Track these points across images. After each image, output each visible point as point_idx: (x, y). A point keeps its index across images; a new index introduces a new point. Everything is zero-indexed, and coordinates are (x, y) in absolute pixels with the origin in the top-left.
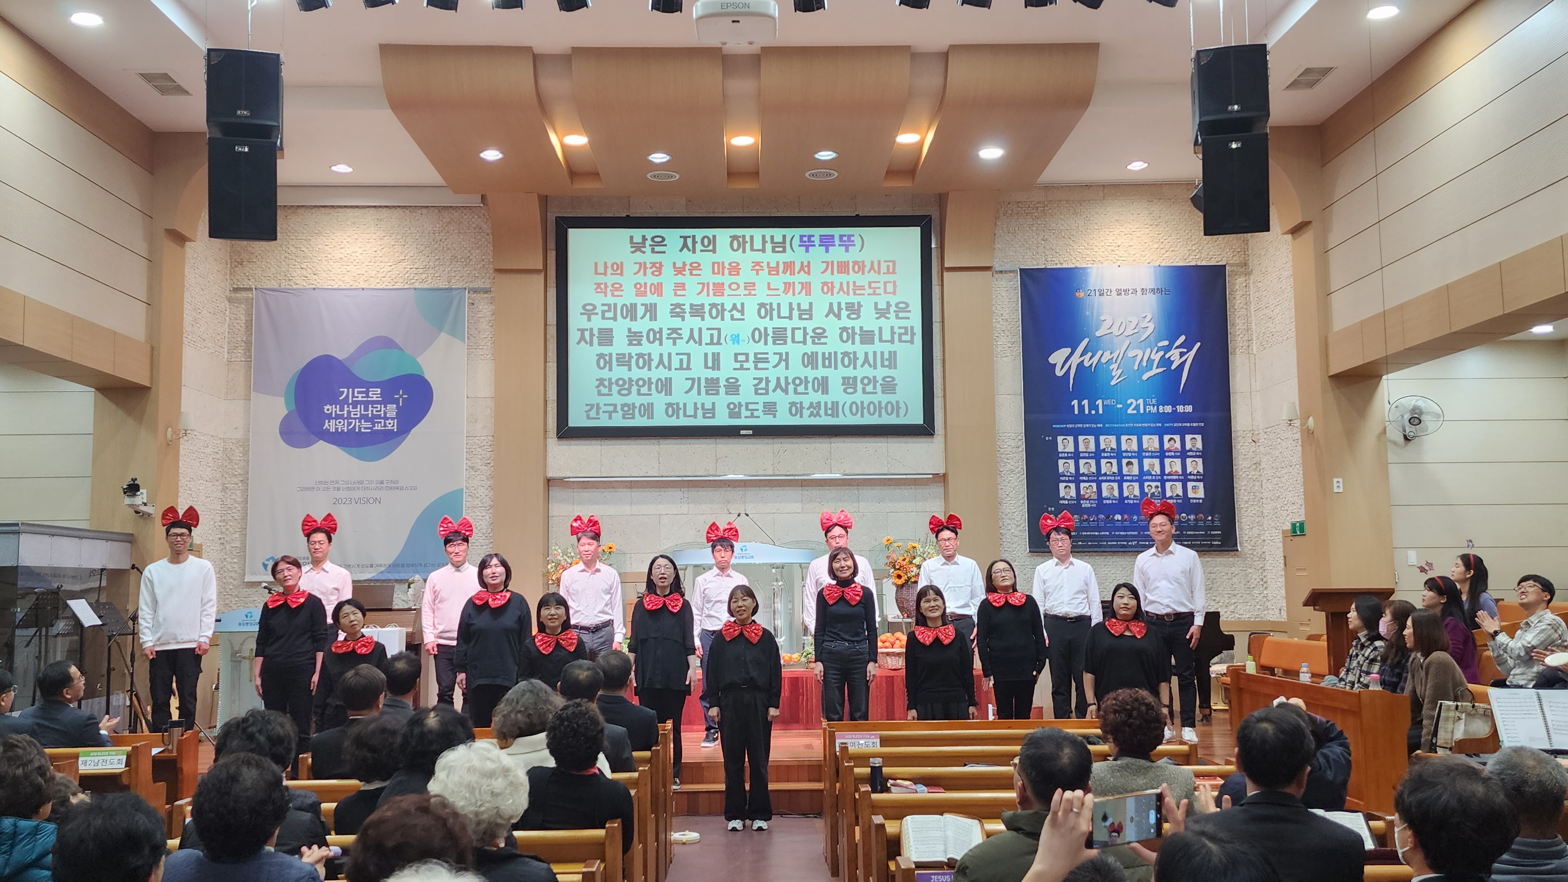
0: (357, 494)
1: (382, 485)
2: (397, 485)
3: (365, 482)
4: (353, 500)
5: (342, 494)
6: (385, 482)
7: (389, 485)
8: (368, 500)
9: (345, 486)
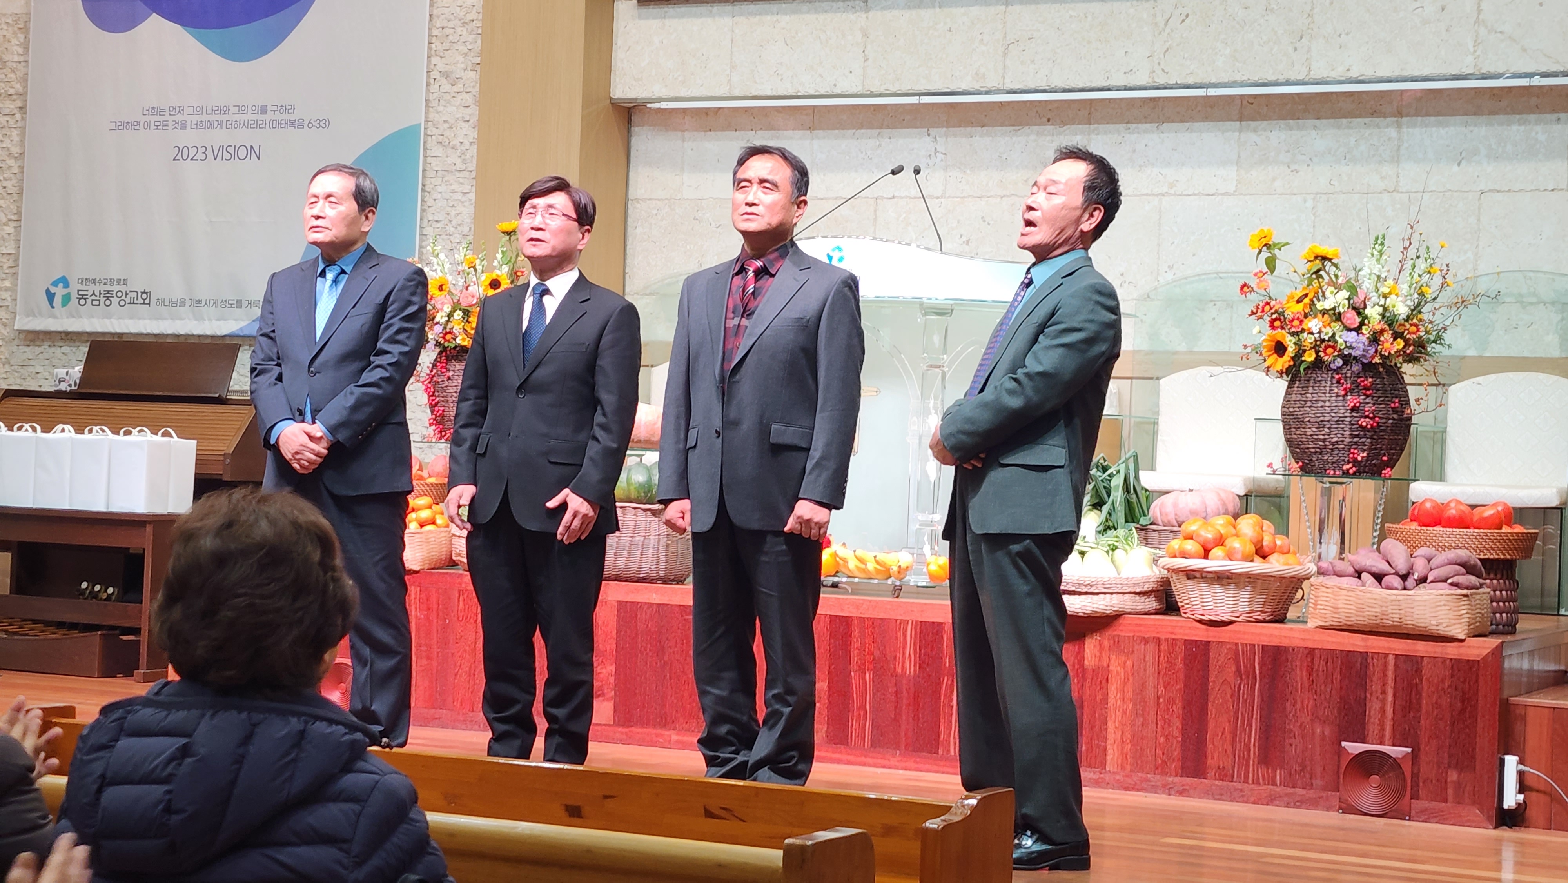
0: (218, 137)
1: (263, 117)
2: (292, 117)
3: (233, 110)
4: (209, 152)
5: (189, 138)
6: (269, 108)
7: (278, 116)
8: (236, 152)
9: (195, 119)
